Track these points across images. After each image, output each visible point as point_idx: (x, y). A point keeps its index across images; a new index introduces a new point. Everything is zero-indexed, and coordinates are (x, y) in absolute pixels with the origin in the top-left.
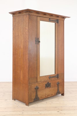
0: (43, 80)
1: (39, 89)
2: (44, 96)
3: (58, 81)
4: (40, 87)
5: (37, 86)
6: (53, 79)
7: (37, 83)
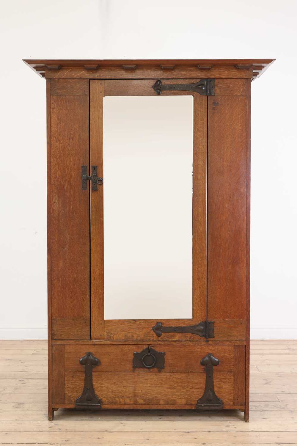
0: (121, 336)
1: (99, 368)
2: (128, 401)
3: (208, 349)
4: (105, 360)
5: (89, 354)
6: (177, 337)
7: (90, 342)
